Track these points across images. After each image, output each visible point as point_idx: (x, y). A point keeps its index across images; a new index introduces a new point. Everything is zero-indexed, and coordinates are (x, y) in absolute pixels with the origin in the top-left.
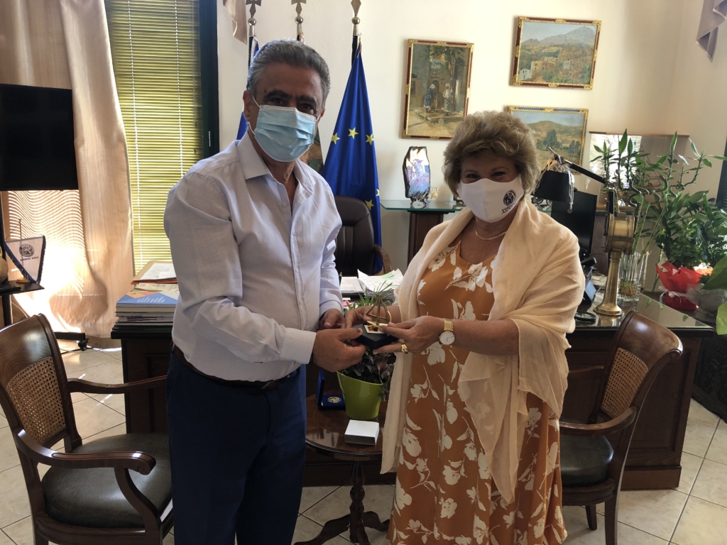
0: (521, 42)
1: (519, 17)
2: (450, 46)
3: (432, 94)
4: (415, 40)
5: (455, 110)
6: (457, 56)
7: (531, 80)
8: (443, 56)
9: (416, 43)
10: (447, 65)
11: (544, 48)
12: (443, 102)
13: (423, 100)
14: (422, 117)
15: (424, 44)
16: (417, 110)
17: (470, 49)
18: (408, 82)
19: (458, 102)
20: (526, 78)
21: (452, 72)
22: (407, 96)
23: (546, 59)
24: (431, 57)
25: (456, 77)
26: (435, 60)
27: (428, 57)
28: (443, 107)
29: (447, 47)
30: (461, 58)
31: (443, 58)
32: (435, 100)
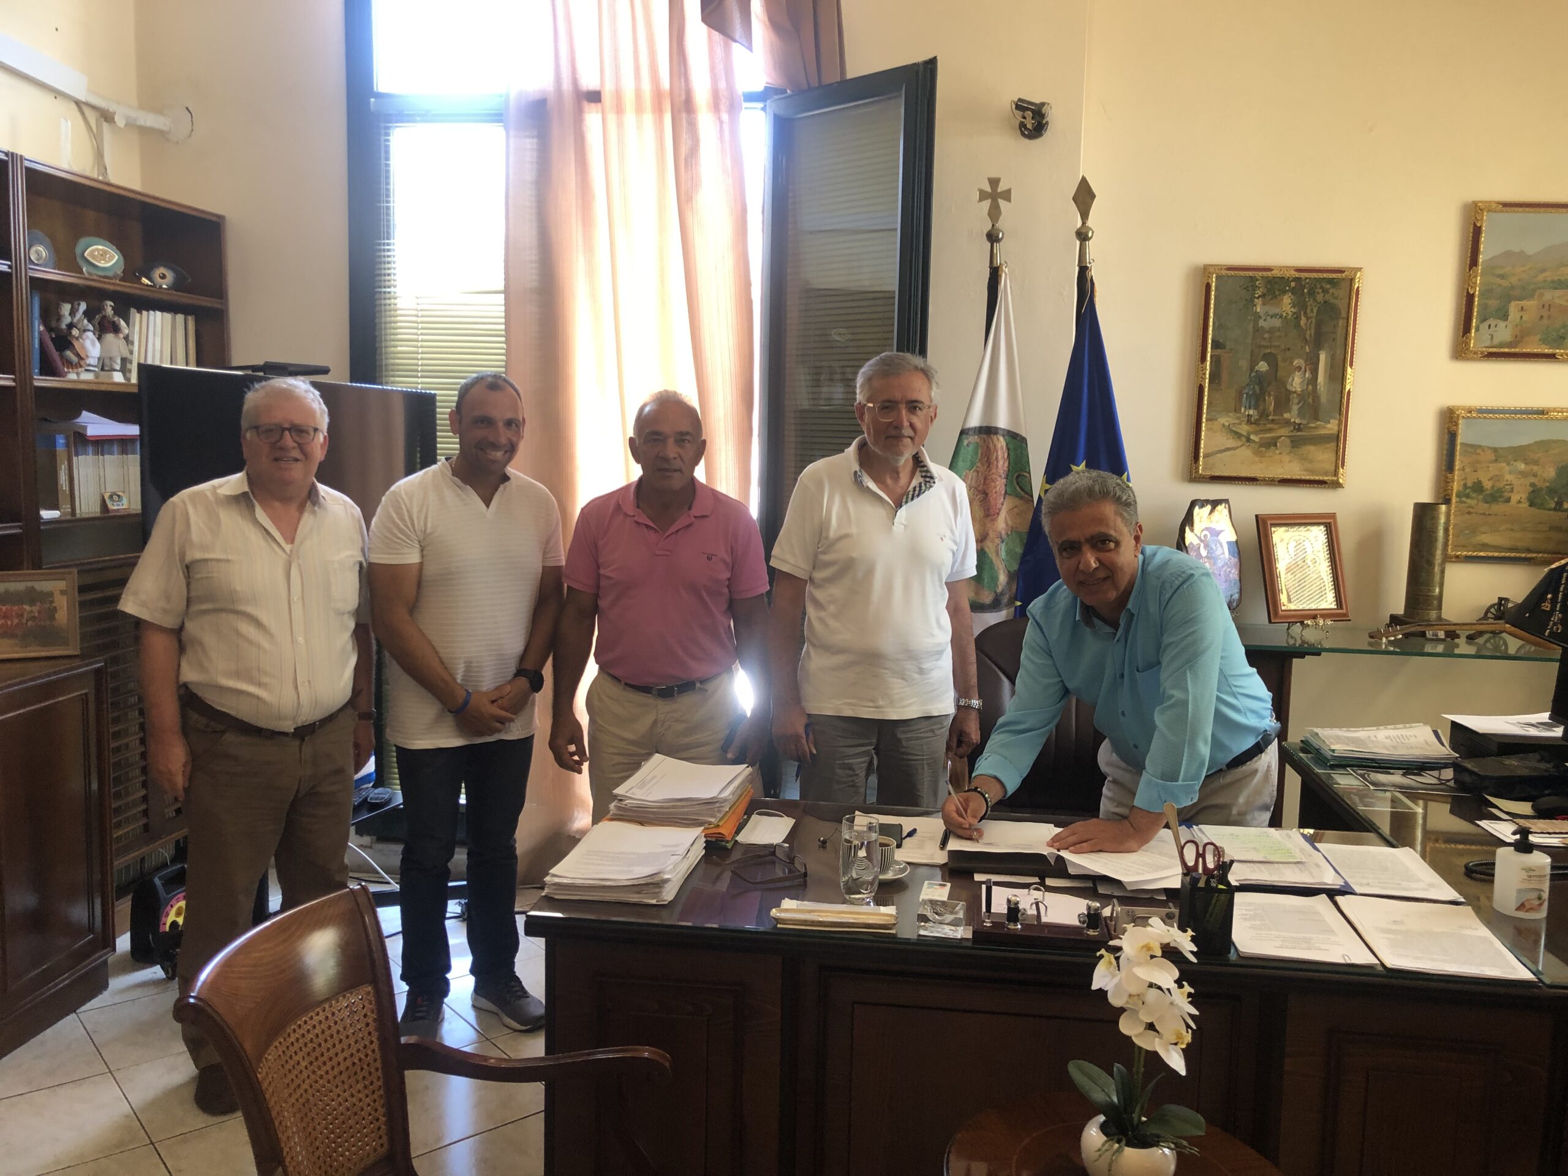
0: (1481, 258)
1: (1475, 204)
2: (1303, 275)
3: (1260, 383)
4: (1219, 267)
5: (1316, 419)
6: (1320, 298)
7: (1510, 345)
8: (1287, 300)
9: (1224, 272)
10: (1297, 318)
11: (1544, 270)
12: (1288, 400)
13: (1240, 398)
14: (1238, 435)
15: (1242, 273)
16: (1224, 420)
17: (1352, 280)
18: (1203, 359)
19: (1324, 399)
20: (1496, 341)
21: (1310, 334)
22: (1201, 389)
23: (1548, 295)
24: (1258, 302)
25: (1318, 343)
26: (1266, 308)
27: (1251, 302)
28: (1289, 411)
29: (1296, 279)
30: (1332, 301)
31: (1287, 303)
32: (1269, 395)
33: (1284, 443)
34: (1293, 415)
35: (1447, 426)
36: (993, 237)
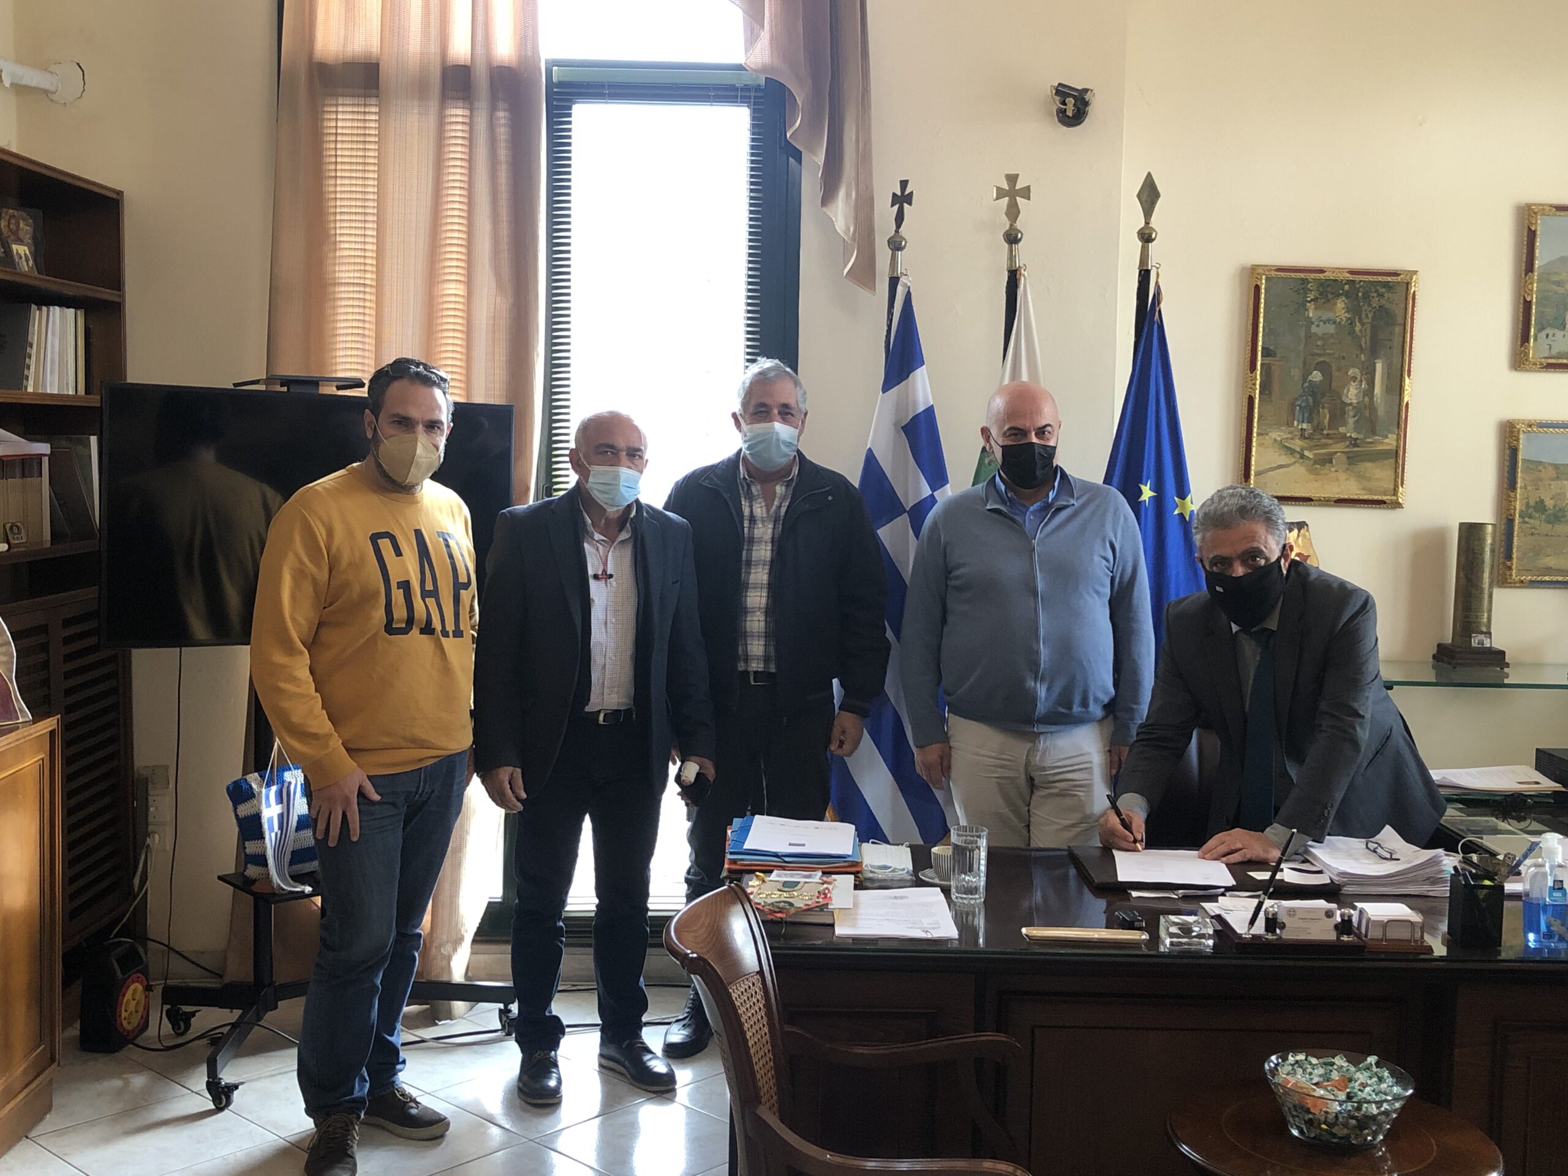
0: (1537, 263)
1: (1529, 206)
2: (1357, 278)
3: (1313, 394)
4: (1268, 268)
5: (1374, 432)
6: (1375, 302)
8: (1341, 304)
9: (1273, 273)
10: (1352, 323)
12: (1344, 413)
13: (1293, 410)
14: (1291, 451)
15: (1293, 275)
16: (1276, 435)
17: (1408, 284)
18: (1253, 368)
20: (1554, 352)
21: (1365, 342)
22: (1251, 400)
24: (1311, 306)
25: (1374, 353)
26: (1319, 313)
27: (1303, 305)
28: (1345, 424)
29: (1349, 282)
30: (1387, 305)
31: (1340, 308)
32: (1323, 408)
33: (1340, 459)
34: (1348, 429)
35: (1507, 441)
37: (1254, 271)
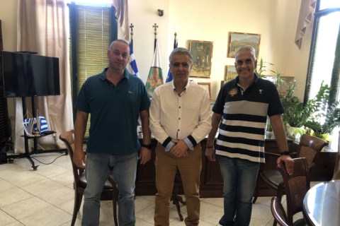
0: (231, 41)
1: (230, 32)
2: (205, 43)
3: (198, 61)
6: (207, 46)
9: (192, 41)
10: (204, 50)
11: (240, 44)
12: (202, 64)
13: (194, 63)
15: (195, 42)
17: (212, 44)
20: (233, 55)
25: (207, 54)
26: (199, 48)
27: (196, 47)
31: (202, 47)
32: (199, 63)
33: (201, 71)
34: (203, 66)
35: (226, 68)
36: (155, 34)
37: (189, 41)
